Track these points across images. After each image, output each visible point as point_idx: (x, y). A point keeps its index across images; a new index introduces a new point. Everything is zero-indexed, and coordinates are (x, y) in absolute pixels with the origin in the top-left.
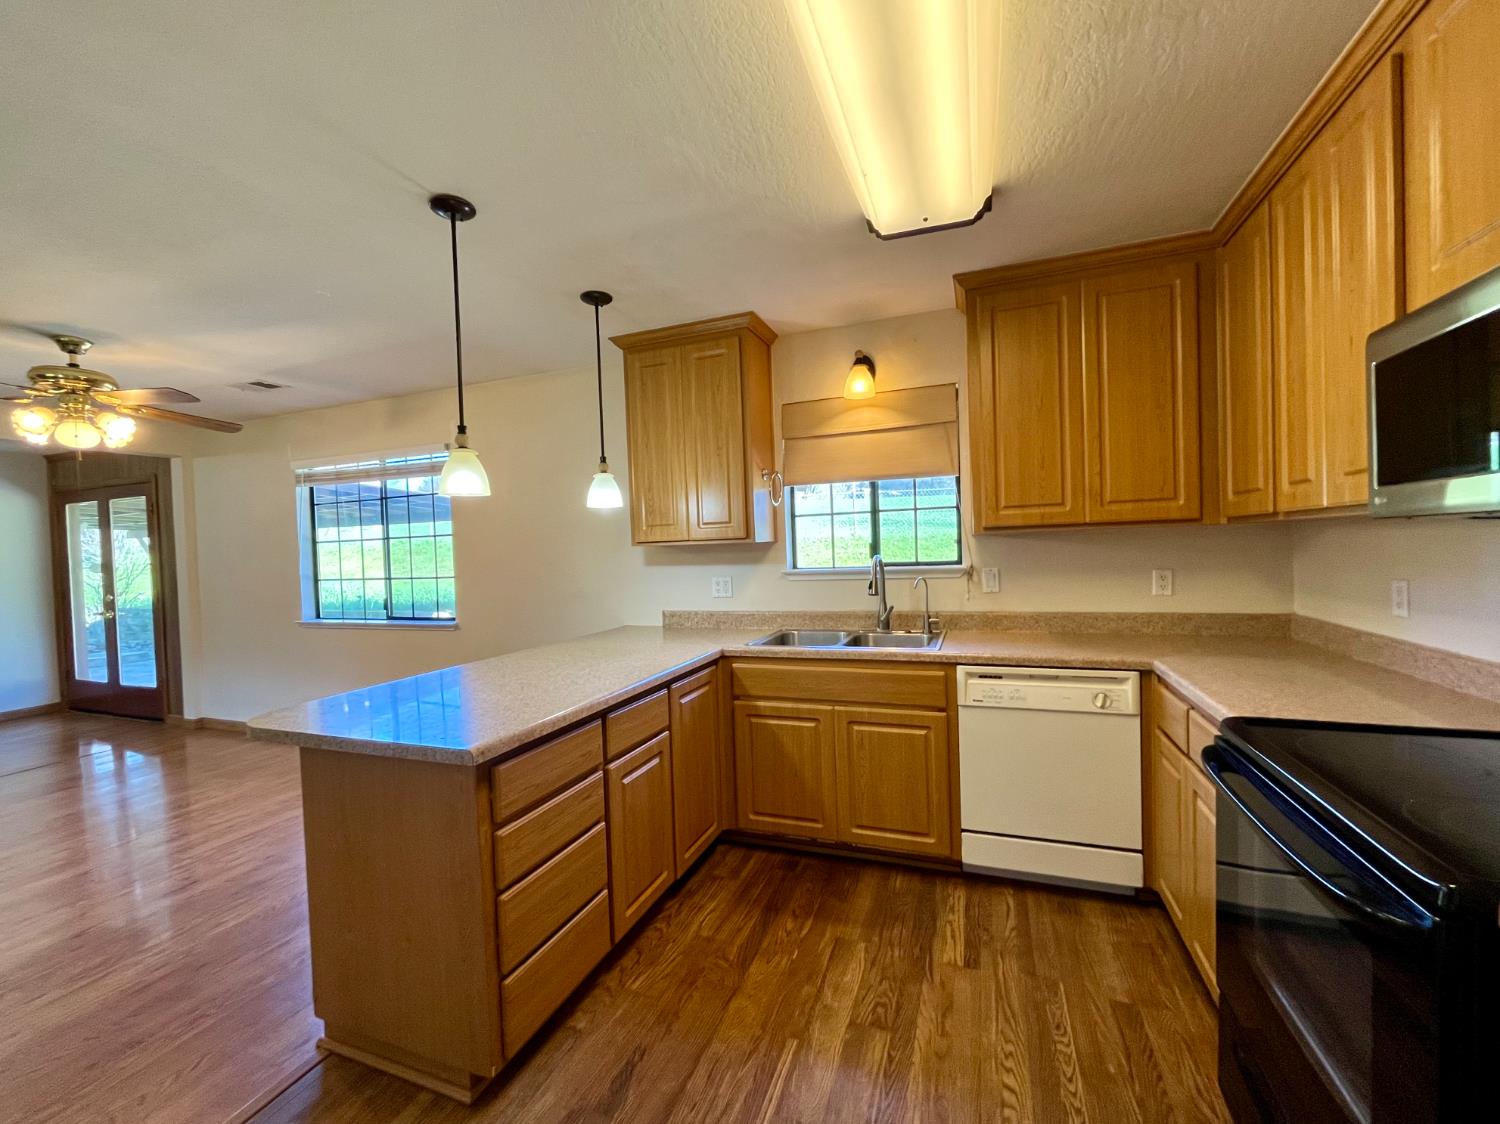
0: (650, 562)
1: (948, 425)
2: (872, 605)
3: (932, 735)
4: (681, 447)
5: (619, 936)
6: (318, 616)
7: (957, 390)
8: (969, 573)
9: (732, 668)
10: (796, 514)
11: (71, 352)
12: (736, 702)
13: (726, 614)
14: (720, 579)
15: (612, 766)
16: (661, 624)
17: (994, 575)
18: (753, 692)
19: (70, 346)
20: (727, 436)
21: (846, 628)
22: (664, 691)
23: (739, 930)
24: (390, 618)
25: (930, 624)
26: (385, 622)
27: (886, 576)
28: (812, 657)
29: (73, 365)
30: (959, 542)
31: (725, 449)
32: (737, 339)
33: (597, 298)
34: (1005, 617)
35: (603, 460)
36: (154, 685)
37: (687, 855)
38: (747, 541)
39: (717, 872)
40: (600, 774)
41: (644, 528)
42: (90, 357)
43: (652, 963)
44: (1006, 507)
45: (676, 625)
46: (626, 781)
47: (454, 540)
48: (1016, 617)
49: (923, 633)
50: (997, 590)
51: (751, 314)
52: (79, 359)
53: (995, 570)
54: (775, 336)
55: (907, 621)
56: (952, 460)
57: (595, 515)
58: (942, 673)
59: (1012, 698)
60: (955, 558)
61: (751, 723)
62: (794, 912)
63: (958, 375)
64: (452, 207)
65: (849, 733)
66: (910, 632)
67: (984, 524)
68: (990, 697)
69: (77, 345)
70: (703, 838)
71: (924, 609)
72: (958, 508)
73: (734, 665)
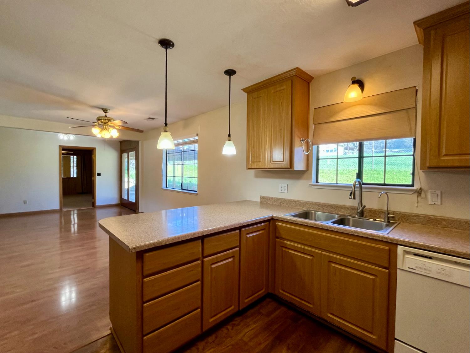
0: (257, 176)
1: (408, 110)
2: (355, 203)
3: (378, 279)
4: (266, 129)
5: (205, 329)
6: (167, 187)
7: (417, 91)
8: (419, 192)
9: (276, 224)
10: (320, 158)
11: (105, 113)
12: (277, 239)
13: (284, 200)
14: (283, 185)
15: (206, 259)
16: (259, 201)
17: (438, 195)
18: (283, 236)
19: (105, 111)
20: (284, 124)
21: (339, 213)
22: (238, 231)
23: (260, 344)
24: (182, 189)
25: (389, 218)
26: (181, 190)
27: (363, 190)
28: (312, 226)
29: (106, 116)
30: (413, 174)
31: (283, 130)
32: (291, 81)
33: (230, 73)
34: (444, 220)
35: (229, 135)
36: (135, 202)
37: (246, 301)
38: (291, 169)
39: (261, 311)
40: (199, 262)
41: (251, 163)
42: (110, 114)
43: (218, 345)
44: (445, 155)
45: (265, 202)
46: (213, 266)
47: (198, 165)
48: (453, 221)
49: (384, 221)
50: (439, 203)
51: (297, 68)
52: (107, 114)
53: (439, 192)
54: (313, 78)
55: (375, 213)
56: (411, 129)
57: (225, 157)
58: (387, 248)
59: (438, 273)
60: (411, 183)
61: (282, 250)
62: (289, 345)
63: (417, 81)
64: (166, 44)
65: (329, 266)
66: (376, 220)
67: (428, 165)
68: (421, 268)
69: (107, 110)
70: (256, 295)
71: (386, 209)
72: (413, 155)
73: (277, 223)
